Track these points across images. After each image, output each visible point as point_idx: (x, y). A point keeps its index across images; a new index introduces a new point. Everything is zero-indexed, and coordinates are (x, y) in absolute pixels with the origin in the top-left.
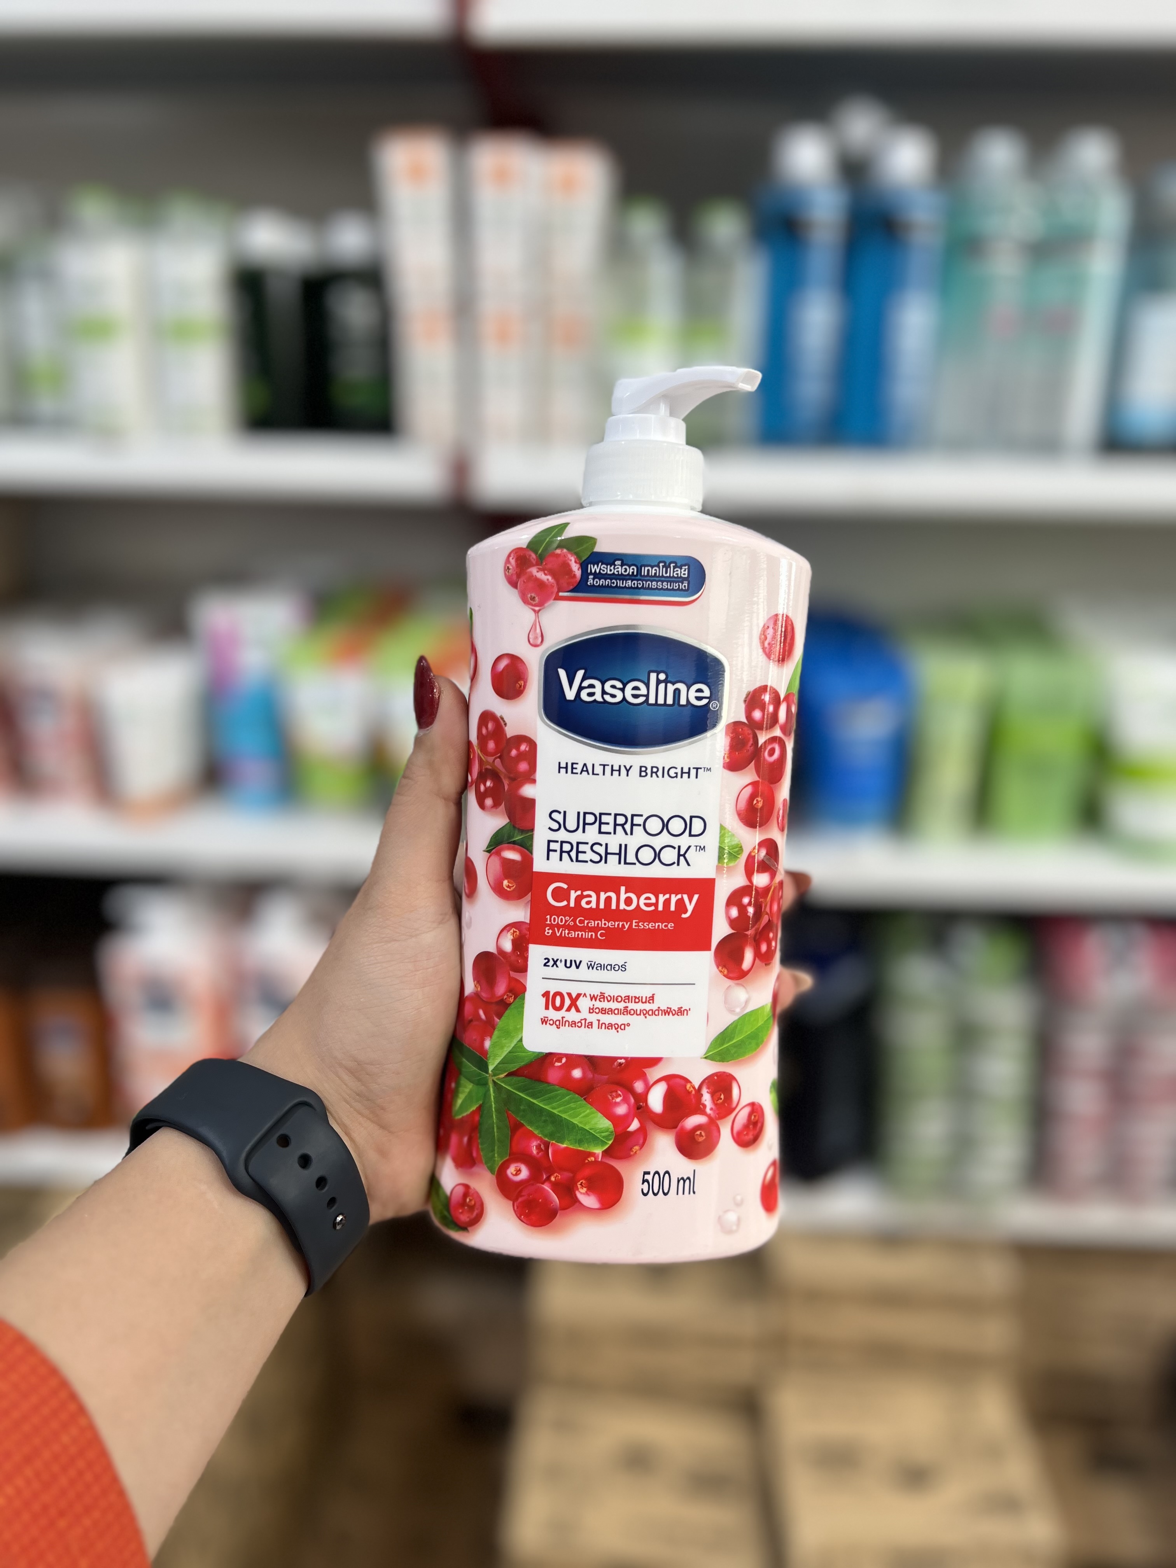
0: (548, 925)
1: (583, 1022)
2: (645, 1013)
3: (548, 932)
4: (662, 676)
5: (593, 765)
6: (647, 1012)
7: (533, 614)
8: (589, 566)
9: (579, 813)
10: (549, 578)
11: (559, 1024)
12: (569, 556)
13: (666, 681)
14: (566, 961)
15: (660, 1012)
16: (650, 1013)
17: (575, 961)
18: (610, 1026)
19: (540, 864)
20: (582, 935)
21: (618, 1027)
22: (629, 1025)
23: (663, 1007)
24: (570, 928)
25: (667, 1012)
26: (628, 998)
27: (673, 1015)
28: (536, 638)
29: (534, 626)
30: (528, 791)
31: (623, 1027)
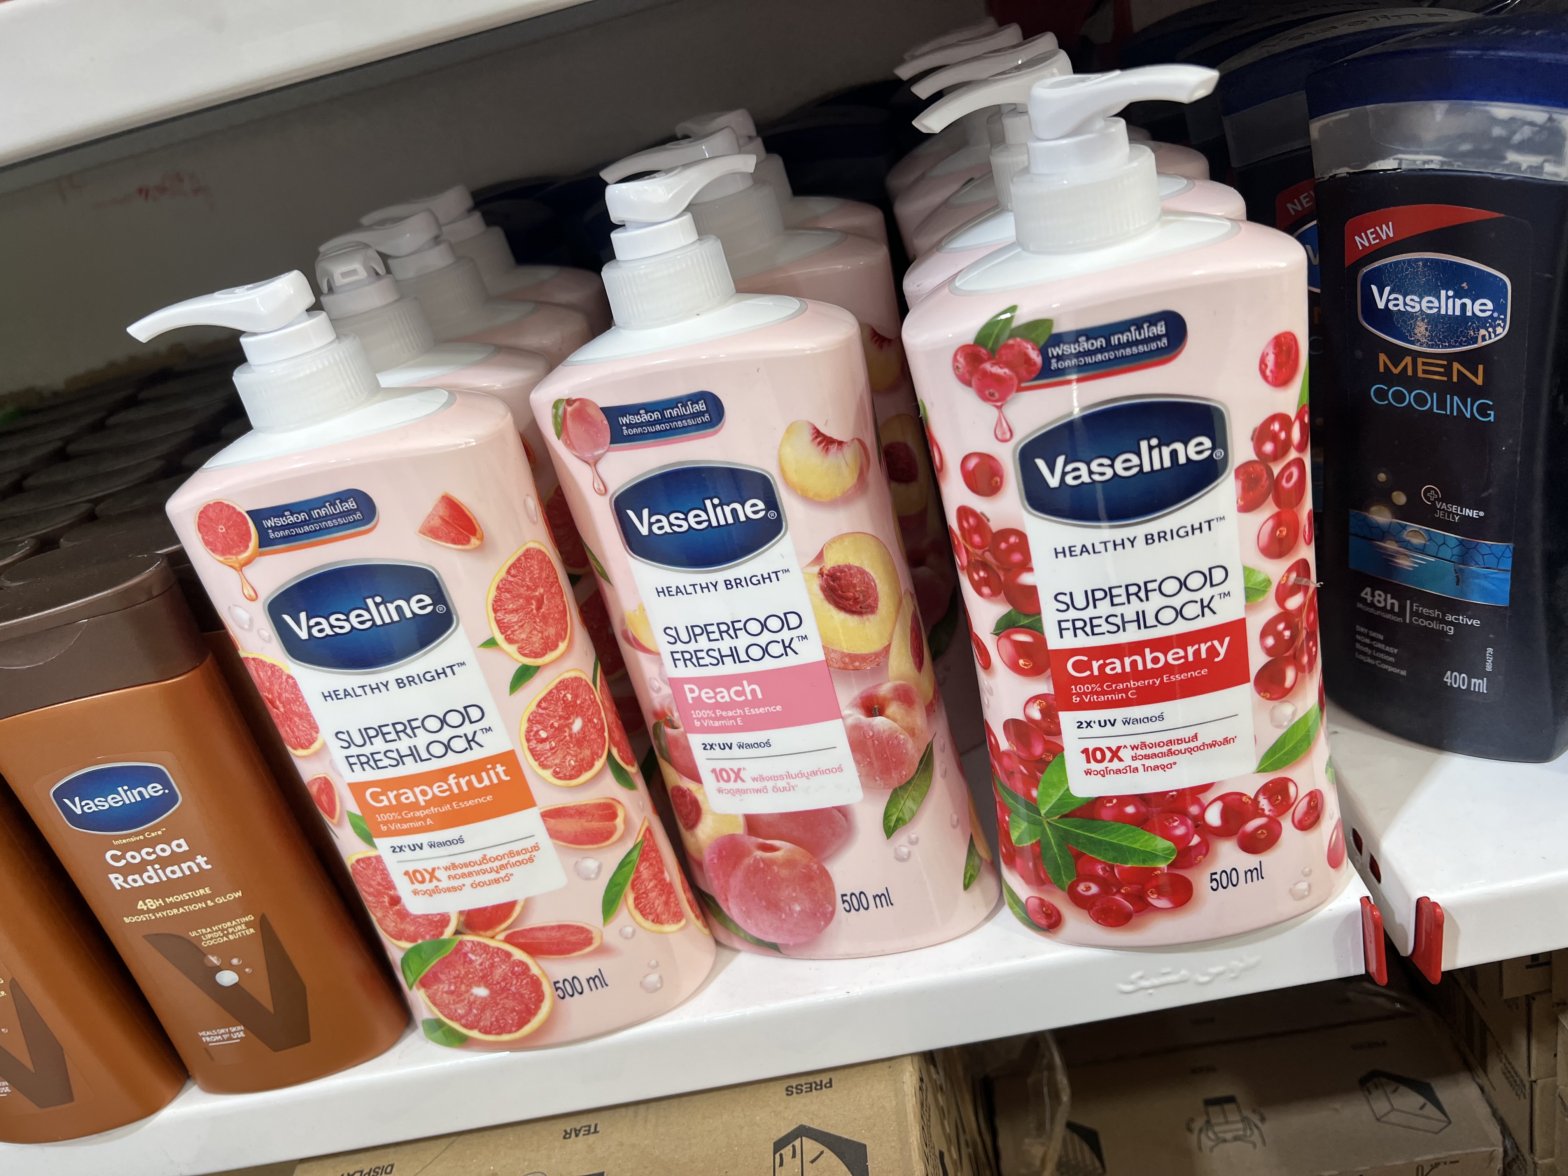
0: (1074, 694)
1: (1128, 769)
2: (1190, 751)
3: (1076, 700)
4: (1154, 442)
5: (1093, 545)
6: (1193, 749)
7: (995, 411)
8: (1049, 350)
9: (1086, 592)
10: (1006, 370)
11: (1103, 773)
12: (1025, 344)
13: (1159, 446)
14: (1099, 722)
15: (1206, 747)
16: (1196, 749)
17: (1109, 721)
18: (1156, 768)
19: (1054, 642)
20: (1112, 697)
21: (1164, 767)
22: (1175, 763)
23: (1208, 741)
24: (1098, 694)
25: (1213, 744)
26: (1170, 742)
27: (1219, 746)
28: (1004, 433)
29: (999, 423)
30: (1026, 579)
31: (1169, 766)
